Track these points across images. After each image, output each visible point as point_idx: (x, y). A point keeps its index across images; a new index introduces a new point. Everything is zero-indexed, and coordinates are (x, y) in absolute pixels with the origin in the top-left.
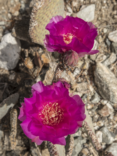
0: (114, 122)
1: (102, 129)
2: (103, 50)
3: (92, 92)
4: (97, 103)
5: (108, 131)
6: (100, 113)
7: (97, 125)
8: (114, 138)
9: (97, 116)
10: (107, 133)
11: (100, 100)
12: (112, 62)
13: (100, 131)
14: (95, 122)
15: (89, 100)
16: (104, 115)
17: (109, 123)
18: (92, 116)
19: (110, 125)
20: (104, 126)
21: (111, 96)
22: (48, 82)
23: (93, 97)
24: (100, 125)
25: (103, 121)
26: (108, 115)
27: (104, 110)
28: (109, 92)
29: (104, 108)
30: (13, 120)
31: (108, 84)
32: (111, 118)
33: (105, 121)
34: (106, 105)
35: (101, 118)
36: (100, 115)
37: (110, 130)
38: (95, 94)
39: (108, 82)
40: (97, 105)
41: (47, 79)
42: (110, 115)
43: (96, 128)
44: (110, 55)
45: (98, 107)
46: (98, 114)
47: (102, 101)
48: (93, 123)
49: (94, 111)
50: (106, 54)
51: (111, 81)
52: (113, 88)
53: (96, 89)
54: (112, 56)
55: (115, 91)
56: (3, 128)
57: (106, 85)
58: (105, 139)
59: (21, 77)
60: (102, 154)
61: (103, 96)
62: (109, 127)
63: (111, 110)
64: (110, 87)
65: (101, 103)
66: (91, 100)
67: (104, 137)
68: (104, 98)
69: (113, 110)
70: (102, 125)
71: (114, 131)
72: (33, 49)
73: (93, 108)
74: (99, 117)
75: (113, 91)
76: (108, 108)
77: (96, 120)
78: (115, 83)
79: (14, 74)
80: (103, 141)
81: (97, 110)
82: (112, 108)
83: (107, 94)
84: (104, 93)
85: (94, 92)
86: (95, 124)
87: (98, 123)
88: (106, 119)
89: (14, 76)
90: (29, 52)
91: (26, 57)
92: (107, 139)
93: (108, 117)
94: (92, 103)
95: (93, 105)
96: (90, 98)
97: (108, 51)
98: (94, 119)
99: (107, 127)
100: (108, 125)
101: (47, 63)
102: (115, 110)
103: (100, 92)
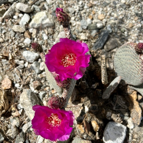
0: (30, 77)
1: (39, 72)
2: (32, 136)
3: (44, 100)
4: (41, 91)
5: (35, 70)
6: (40, 83)
7: (43, 75)
8: (31, 66)
9: (43, 81)
10: (36, 69)
11: (39, 94)
12: (26, 125)
13: (41, 70)
14: (44, 77)
15: (47, 94)
16: (37, 81)
17: (34, 76)
18: (46, 82)
19: (33, 75)
20: (38, 74)
21: (30, 95)
22: (79, 108)
23: (44, 96)
24: (41, 75)
25: (38, 77)
26: (34, 82)
27: (36, 85)
28: (31, 98)
29: (36, 87)
30: (104, 75)
31: (31, 104)
32: (32, 80)
33: (37, 77)
34: (35, 90)
35: (39, 80)
36: (40, 82)
37: (34, 71)
38: (42, 99)
39: (31, 105)
40: (41, 90)
41: (80, 111)
42: (33, 82)
43: (44, 73)
44: (27, 131)
45: (41, 88)
46: (41, 83)
47: (37, 93)
48: (46, 77)
49: (44, 85)
50: (30, 132)
51: (29, 107)
52: (28, 101)
53: (41, 103)
54: (25, 130)
55: (26, 98)
56: (114, 73)
57: (32, 104)
58: (38, 65)
59: (102, 115)
60: (40, 50)
61: (36, 96)
62: (34, 73)
63: (32, 86)
64: (30, 101)
65: (38, 91)
66: (46, 94)
67: (39, 67)
68: (35, 95)
69: (30, 85)
70: (39, 75)
71: (31, 71)
72: (92, 139)
73: (45, 87)
74: (41, 80)
75: (28, 99)
76: (33, 86)
77: (43, 78)
78: (26, 105)
79: (108, 117)
80: (39, 64)
81: (42, 86)
82: (31, 87)
83: (33, 97)
84: (35, 98)
85: (43, 100)
86: (44, 76)
87: (42, 76)
88: (36, 79)
89: (107, 115)
90: (95, 136)
91: (98, 132)
92: (36, 64)
93: (34, 80)
94: (45, 91)
95: (44, 90)
96: (46, 95)
97: (28, 135)
98: (44, 79)
99: (36, 73)
100: (35, 75)
101: (79, 125)
102: (28, 85)
103: (38, 99)
